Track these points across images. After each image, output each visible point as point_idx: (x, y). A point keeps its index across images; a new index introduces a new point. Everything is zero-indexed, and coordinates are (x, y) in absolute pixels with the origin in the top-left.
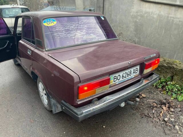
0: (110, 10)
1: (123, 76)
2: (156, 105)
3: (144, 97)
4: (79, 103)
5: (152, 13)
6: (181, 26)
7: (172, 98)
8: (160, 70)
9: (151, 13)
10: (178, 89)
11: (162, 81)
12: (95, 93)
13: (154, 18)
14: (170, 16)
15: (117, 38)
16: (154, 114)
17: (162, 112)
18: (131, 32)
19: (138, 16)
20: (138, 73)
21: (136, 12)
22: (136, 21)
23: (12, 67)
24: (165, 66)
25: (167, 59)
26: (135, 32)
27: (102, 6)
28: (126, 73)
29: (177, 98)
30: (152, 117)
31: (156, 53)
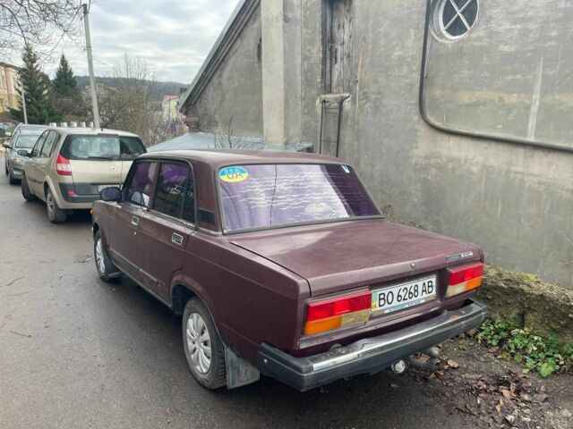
0: (355, 148)
1: (399, 296)
2: (485, 386)
3: (453, 368)
4: (303, 346)
5: (466, 161)
6: (544, 196)
7: (525, 371)
8: (490, 297)
9: (462, 162)
10: (539, 347)
11: (499, 328)
12: (339, 325)
13: (472, 173)
14: (513, 168)
15: (379, 214)
16: (479, 406)
17: (501, 403)
18: (414, 206)
19: (432, 166)
20: (434, 293)
21: (426, 158)
22: (425, 179)
23: (95, 286)
24: (503, 288)
25: (507, 271)
26: (423, 208)
27: (334, 138)
28: (406, 288)
29: (538, 369)
30: (475, 413)
31: (473, 251)
